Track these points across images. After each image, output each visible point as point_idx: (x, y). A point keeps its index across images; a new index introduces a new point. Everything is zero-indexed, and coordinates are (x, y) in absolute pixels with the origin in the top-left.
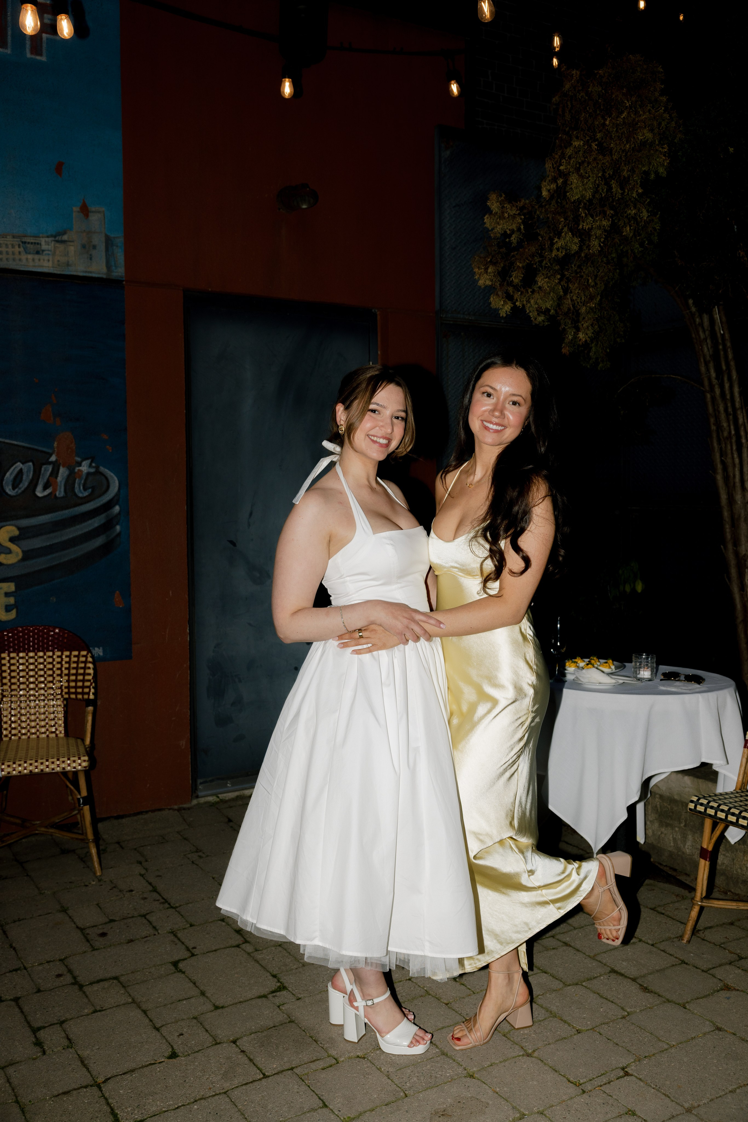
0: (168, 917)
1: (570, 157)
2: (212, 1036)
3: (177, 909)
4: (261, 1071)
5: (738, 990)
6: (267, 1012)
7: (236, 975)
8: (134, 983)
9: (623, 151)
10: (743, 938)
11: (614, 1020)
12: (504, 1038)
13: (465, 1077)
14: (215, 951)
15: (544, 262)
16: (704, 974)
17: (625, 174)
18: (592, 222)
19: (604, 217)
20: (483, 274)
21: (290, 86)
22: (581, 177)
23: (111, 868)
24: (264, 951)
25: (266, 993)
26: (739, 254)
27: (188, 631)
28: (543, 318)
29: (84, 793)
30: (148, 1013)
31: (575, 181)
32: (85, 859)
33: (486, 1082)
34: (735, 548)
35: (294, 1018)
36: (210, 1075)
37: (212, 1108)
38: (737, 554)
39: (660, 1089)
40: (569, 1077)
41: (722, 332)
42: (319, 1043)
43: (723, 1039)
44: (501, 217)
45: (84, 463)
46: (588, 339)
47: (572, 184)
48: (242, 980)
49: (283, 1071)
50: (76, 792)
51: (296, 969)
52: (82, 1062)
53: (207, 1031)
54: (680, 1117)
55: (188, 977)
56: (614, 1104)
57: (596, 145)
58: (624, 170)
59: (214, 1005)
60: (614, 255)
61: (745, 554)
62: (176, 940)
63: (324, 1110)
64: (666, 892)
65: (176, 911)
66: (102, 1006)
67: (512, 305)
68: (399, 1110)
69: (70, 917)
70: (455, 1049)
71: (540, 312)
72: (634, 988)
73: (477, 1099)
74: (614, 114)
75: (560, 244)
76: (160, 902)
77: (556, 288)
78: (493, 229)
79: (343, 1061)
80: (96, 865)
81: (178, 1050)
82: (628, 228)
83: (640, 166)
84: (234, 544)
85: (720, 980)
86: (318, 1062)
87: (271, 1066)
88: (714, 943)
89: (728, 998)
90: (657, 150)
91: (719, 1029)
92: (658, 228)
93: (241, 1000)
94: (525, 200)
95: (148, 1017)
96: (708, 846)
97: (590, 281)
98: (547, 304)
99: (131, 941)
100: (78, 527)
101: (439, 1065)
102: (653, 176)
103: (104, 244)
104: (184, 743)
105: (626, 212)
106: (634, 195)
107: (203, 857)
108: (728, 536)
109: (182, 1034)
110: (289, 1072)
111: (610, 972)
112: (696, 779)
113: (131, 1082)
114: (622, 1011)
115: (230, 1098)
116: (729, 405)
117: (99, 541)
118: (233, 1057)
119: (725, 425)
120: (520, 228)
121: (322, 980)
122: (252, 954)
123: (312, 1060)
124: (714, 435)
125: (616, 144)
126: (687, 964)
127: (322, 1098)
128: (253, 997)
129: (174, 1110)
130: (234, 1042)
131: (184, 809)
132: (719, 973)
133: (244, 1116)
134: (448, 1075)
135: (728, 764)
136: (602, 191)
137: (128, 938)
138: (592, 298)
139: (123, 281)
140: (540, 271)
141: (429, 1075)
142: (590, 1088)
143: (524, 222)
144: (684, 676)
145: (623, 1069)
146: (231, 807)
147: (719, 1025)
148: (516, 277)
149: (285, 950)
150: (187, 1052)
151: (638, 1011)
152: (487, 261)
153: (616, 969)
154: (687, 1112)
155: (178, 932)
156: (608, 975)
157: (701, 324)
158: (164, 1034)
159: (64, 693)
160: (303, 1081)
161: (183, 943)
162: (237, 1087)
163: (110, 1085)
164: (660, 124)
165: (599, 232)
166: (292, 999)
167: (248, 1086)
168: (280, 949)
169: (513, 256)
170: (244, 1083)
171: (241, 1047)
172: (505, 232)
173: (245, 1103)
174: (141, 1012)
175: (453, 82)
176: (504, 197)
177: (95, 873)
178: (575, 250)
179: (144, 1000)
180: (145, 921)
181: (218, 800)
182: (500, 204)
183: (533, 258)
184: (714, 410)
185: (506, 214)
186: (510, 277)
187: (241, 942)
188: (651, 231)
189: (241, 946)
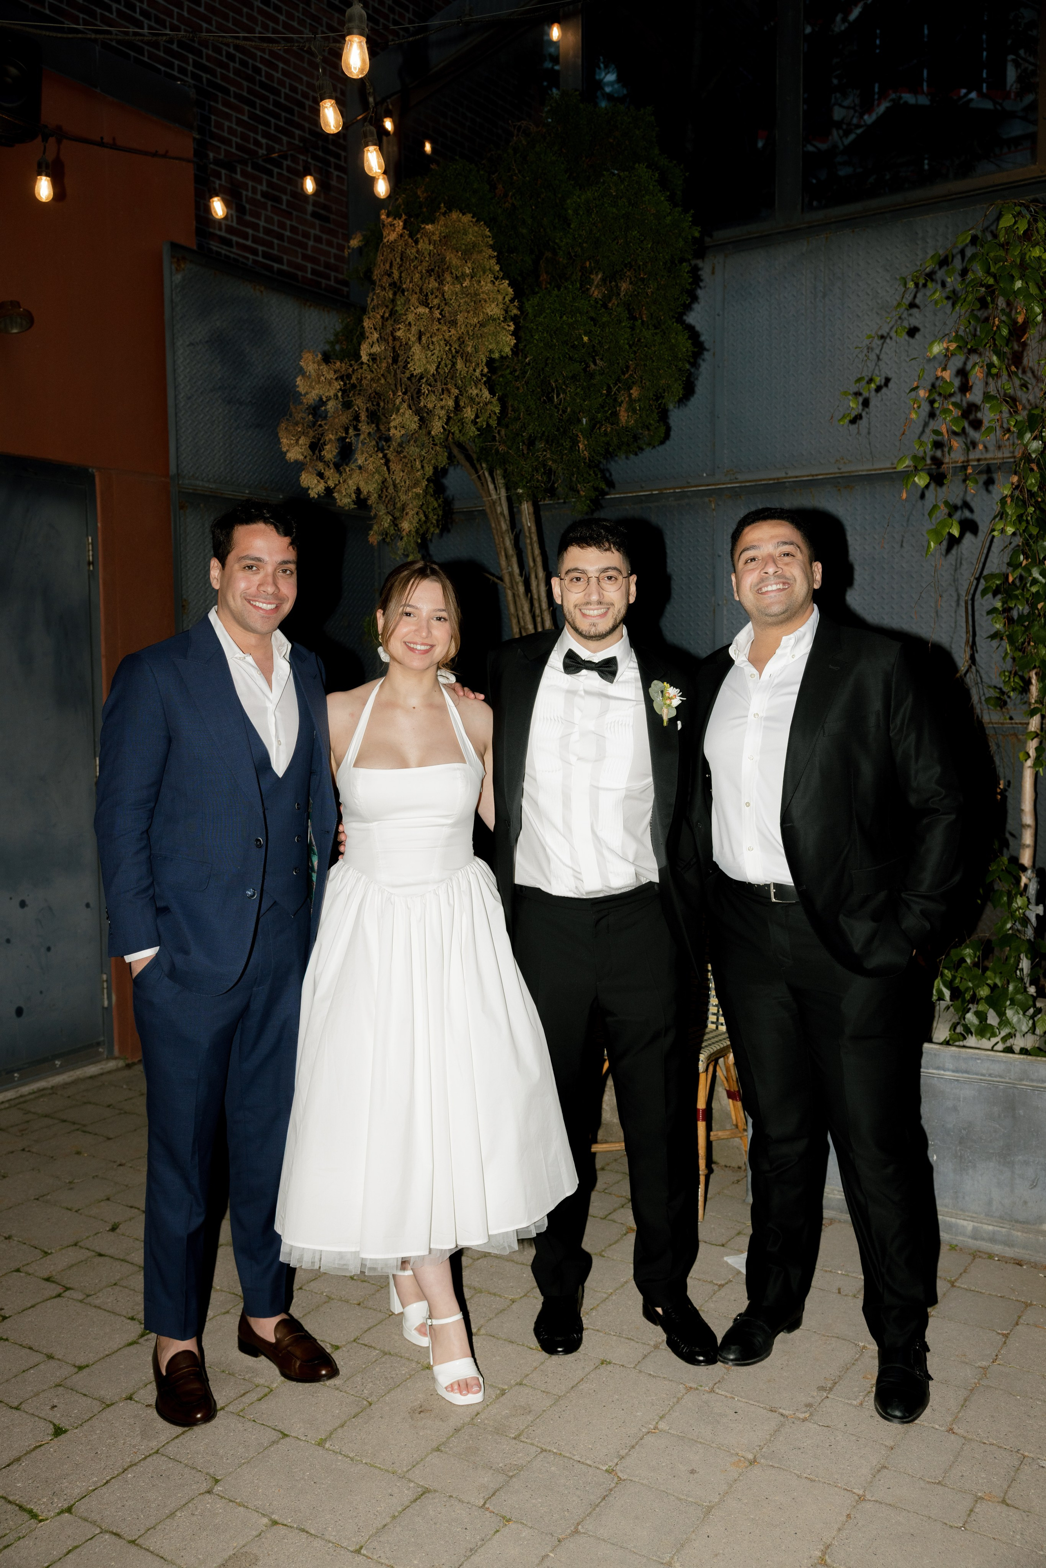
1: (410, 325)
2: (96, 1399)
7: (81, 1328)
14: (32, 1306)
15: (362, 437)
17: (469, 349)
18: (434, 400)
20: (293, 446)
21: (47, 187)
22: (423, 347)
25: (135, 1339)
28: (350, 500)
31: (418, 352)
36: (125, 1439)
39: (621, 1335)
40: (529, 1345)
41: (529, 525)
42: (237, 1375)
44: (318, 381)
48: (92, 1331)
53: (85, 1395)
54: (652, 1354)
55: (16, 1344)
56: (586, 1359)
59: (75, 1366)
63: (288, 1439)
67: (323, 485)
68: (372, 1417)
78: (307, 393)
79: (277, 1387)
81: (64, 1423)
83: (486, 343)
86: (249, 1394)
90: (503, 328)
92: (497, 409)
93: (107, 1352)
94: (342, 363)
98: (370, 487)
105: (468, 392)
106: (478, 373)
109: (56, 1406)
120: (337, 396)
122: (85, 1301)
123: (241, 1394)
127: (277, 1428)
128: (120, 1346)
130: (130, 1399)
134: (404, 1372)
136: (446, 366)
138: (416, 484)
140: (359, 447)
141: (383, 1377)
143: (342, 389)
148: (330, 452)
150: (75, 1423)
152: (296, 430)
158: (31, 1412)
164: (504, 298)
165: (442, 412)
169: (321, 426)
172: (321, 399)
176: (321, 358)
182: (316, 365)
183: (347, 430)
184: (516, 610)
185: (323, 378)
186: (320, 451)
187: (62, 1291)
188: (490, 414)
189: (63, 1295)
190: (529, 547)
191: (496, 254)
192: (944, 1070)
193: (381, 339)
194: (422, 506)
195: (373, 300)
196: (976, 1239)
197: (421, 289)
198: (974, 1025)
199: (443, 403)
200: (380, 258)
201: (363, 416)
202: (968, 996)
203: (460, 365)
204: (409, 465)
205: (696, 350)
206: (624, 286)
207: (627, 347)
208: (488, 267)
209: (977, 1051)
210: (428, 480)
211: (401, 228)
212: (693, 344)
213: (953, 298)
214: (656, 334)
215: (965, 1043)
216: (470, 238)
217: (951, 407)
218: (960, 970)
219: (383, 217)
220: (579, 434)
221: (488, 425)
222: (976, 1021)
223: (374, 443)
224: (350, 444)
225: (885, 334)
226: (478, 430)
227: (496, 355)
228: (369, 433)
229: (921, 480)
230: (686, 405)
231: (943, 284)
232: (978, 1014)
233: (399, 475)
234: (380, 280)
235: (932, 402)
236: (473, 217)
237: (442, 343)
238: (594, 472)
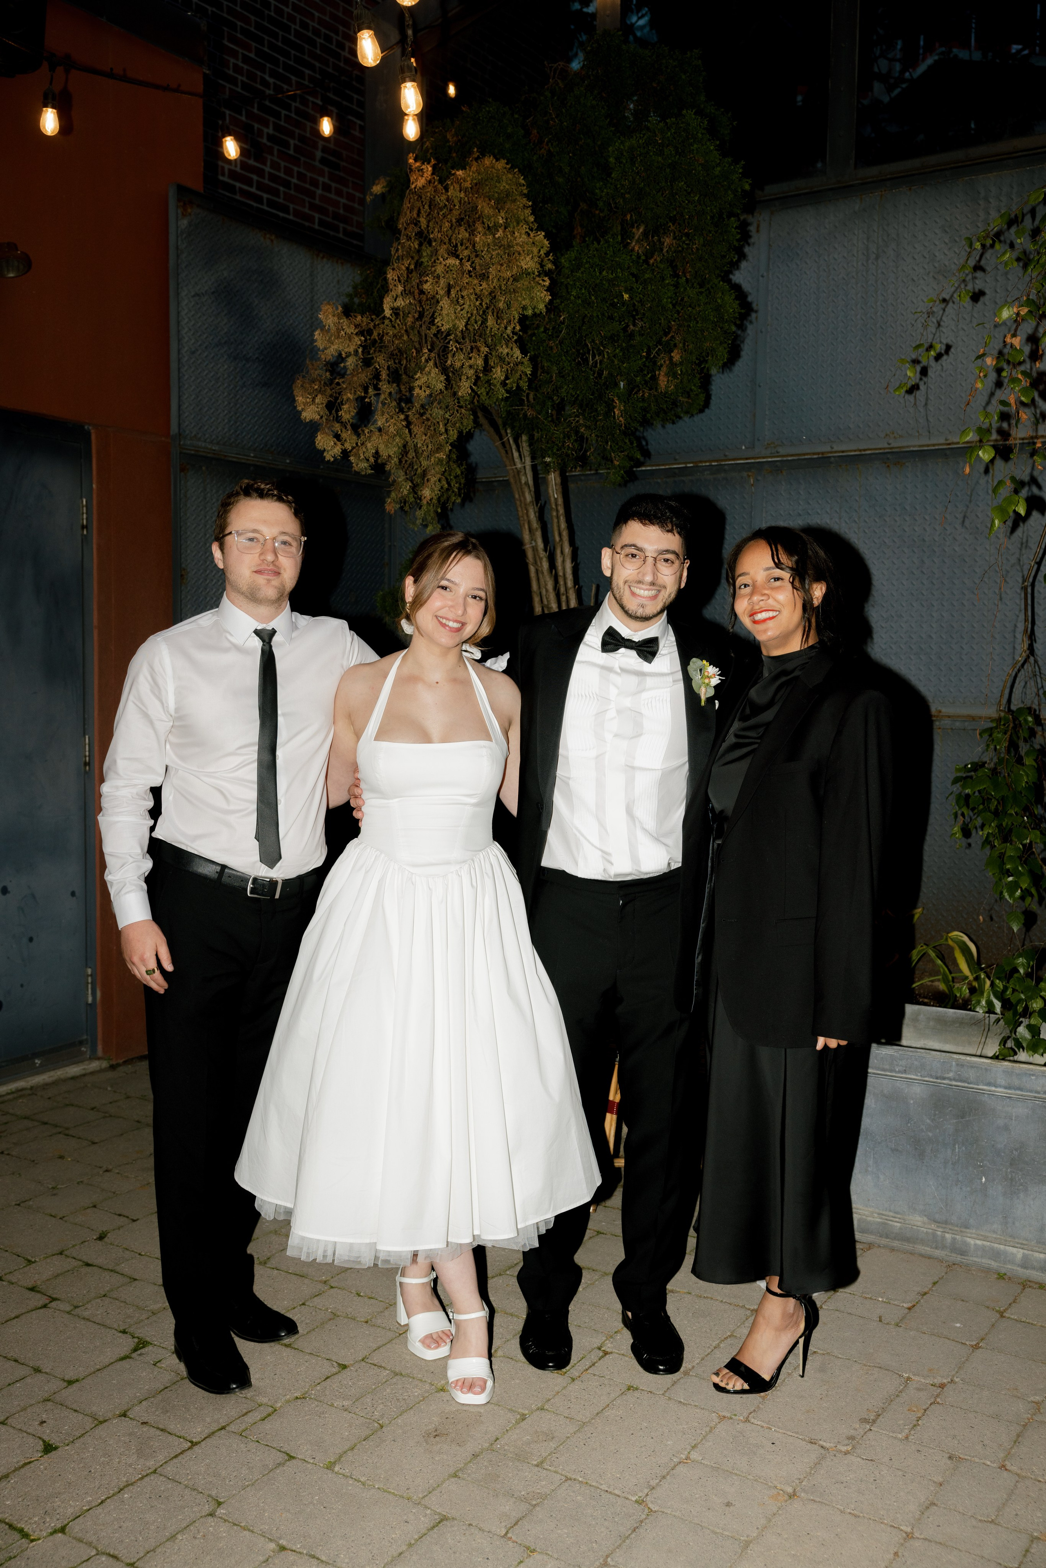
2: (87, 1415)
4: (184, 1439)
6: (144, 1374)
7: (69, 1341)
13: (436, 1392)
14: (17, 1317)
15: (382, 397)
17: (501, 305)
20: (309, 405)
21: (53, 119)
22: (452, 302)
24: (89, 1307)
25: (127, 1354)
26: (614, 413)
28: (367, 465)
31: (446, 306)
36: (119, 1458)
37: (148, 1492)
41: (556, 496)
44: (336, 335)
48: (81, 1344)
49: (213, 1433)
53: (76, 1411)
59: (64, 1380)
63: (294, 1461)
67: (343, 448)
68: (385, 1441)
77: (403, 431)
78: (325, 349)
79: (281, 1407)
81: (54, 1440)
82: (499, 370)
83: (520, 299)
87: (195, 1431)
90: (537, 282)
92: (528, 371)
93: (98, 1367)
94: (363, 316)
98: (390, 450)
101: (400, 1386)
105: (498, 351)
106: (509, 330)
109: (45, 1422)
110: (223, 1432)
115: (165, 1477)
116: (562, 583)
118: (137, 1432)
120: (357, 351)
122: (73, 1313)
123: (243, 1413)
127: (282, 1450)
128: (112, 1361)
129: (98, 1506)
130: (124, 1415)
133: (198, 1490)
134: (416, 1394)
136: (476, 323)
138: (439, 449)
142: (577, 1374)
143: (362, 344)
148: (348, 412)
150: (66, 1440)
152: (313, 388)
157: (527, 483)
158: (18, 1427)
160: (246, 1437)
162: (166, 1462)
165: (471, 372)
167: (180, 1458)
168: (107, 1300)
170: (172, 1456)
171: (137, 1418)
172: (340, 354)
173: (190, 1477)
176: (341, 311)
178: (441, 389)
182: (336, 318)
183: (366, 390)
184: (539, 588)
185: (342, 333)
186: (337, 411)
187: (47, 1301)
188: (521, 375)
189: (49, 1306)
190: (555, 520)
191: (530, 203)
192: (996, 1087)
193: (405, 293)
194: (444, 472)
195: (397, 250)
196: (1026, 1268)
197: (450, 240)
198: (1025, 1039)
199: (472, 362)
200: (406, 205)
201: (384, 375)
202: (1020, 1009)
203: (491, 321)
204: (432, 428)
205: (743, 311)
206: (667, 241)
207: (670, 306)
208: (522, 218)
209: (1031, 1067)
210: (451, 445)
211: (430, 173)
212: (739, 304)
213: (1025, 260)
214: (701, 293)
215: (1016, 1058)
216: (504, 185)
217: (1020, 376)
218: (1012, 981)
219: (411, 161)
220: (616, 399)
221: (518, 387)
222: (1028, 1035)
223: (394, 404)
224: (370, 404)
225: (947, 297)
226: (507, 391)
227: (530, 312)
228: (390, 393)
229: (985, 455)
230: (731, 370)
231: (1012, 246)
232: (1030, 1027)
233: (421, 439)
234: (406, 229)
235: (999, 371)
236: (507, 164)
237: (473, 297)
238: (630, 440)
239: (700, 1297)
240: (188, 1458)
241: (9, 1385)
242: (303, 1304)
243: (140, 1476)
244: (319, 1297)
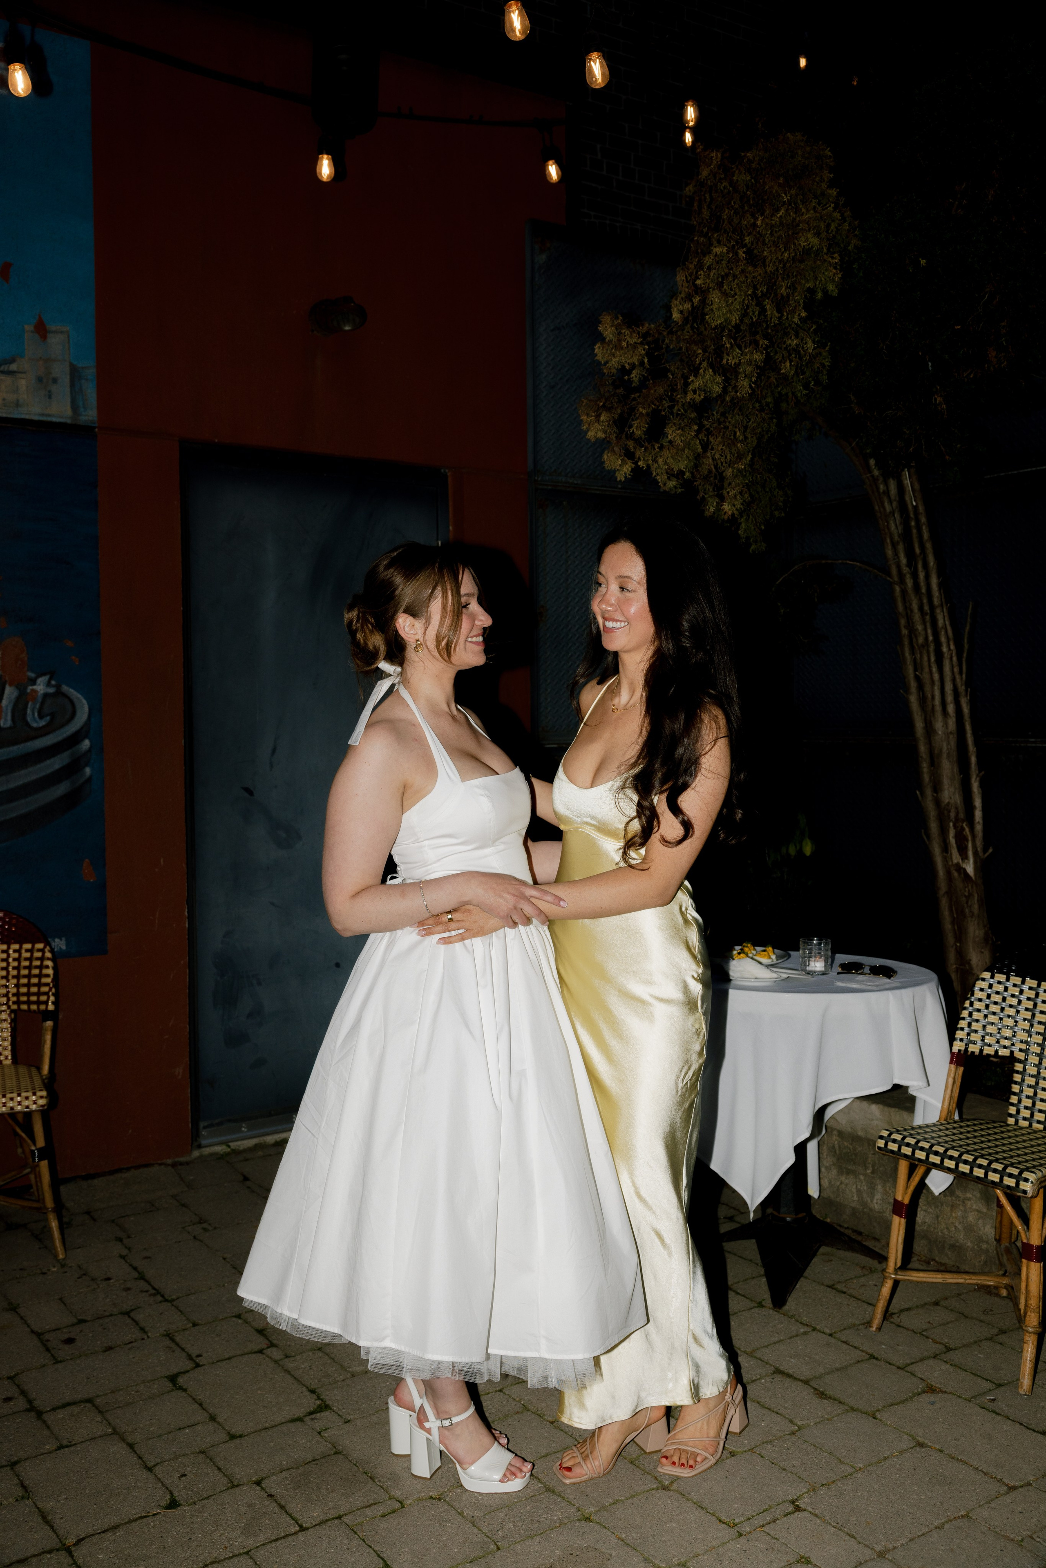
0: (161, 1314)
1: (709, 268)
2: (226, 1476)
3: (174, 1303)
4: (296, 1521)
5: (945, 1392)
6: (304, 1441)
7: (259, 1392)
8: (115, 1406)
9: (780, 261)
10: (952, 1322)
11: (780, 1437)
12: (631, 1466)
13: (579, 1520)
14: (229, 1359)
15: (676, 408)
16: (900, 1371)
17: (783, 291)
18: (739, 355)
19: (756, 349)
20: (594, 424)
21: (329, 165)
22: (725, 294)
23: (79, 1248)
24: (298, 1358)
25: (302, 1415)
26: (936, 400)
27: (186, 914)
28: (674, 483)
29: (41, 1142)
30: (136, 1447)
31: (716, 300)
32: (42, 1236)
33: (607, 1526)
34: (935, 795)
35: (341, 1447)
36: (225, 1530)
38: (937, 802)
39: (842, 1528)
40: (720, 1515)
41: (914, 503)
42: (376, 1480)
43: (927, 1458)
44: (618, 347)
45: (39, 680)
46: (736, 512)
47: (712, 304)
48: (267, 1397)
49: (327, 1521)
50: (29, 1141)
51: (343, 1380)
52: (44, 1518)
53: (219, 1469)
54: (870, 1564)
55: (191, 1396)
56: (781, 1550)
57: (744, 253)
58: (782, 286)
59: (229, 1433)
60: (769, 400)
61: (949, 803)
62: (173, 1345)
64: (848, 1263)
65: (173, 1305)
66: (70, 1440)
67: (633, 466)
69: (22, 1318)
70: (564, 1483)
71: (671, 474)
72: (806, 1393)
73: (596, 1549)
74: (768, 212)
75: (698, 384)
76: (149, 1293)
77: (692, 442)
78: (606, 363)
79: (410, 1504)
80: (58, 1243)
81: (179, 1496)
82: (788, 364)
83: (803, 282)
84: (250, 792)
85: (921, 1379)
86: (375, 1507)
87: (311, 1514)
88: (913, 1331)
89: (933, 1404)
90: (825, 261)
91: (921, 1445)
92: (828, 363)
93: (267, 1425)
94: (649, 324)
95: (136, 1453)
96: (903, 1198)
97: (738, 434)
98: (680, 464)
99: (110, 1348)
100: (31, 769)
101: (543, 1505)
102: (820, 295)
103: (68, 377)
104: (180, 1071)
105: (785, 343)
106: (796, 320)
107: (209, 1230)
108: (926, 778)
109: (184, 1475)
110: (336, 1521)
111: (774, 1373)
112: (886, 1109)
113: (115, 1543)
114: (790, 1425)
115: (254, 1560)
116: (925, 601)
117: (61, 789)
118: (257, 1504)
119: (920, 628)
120: (644, 362)
121: (379, 1395)
122: (280, 1363)
123: (368, 1504)
124: (906, 642)
125: (771, 251)
126: (877, 1359)
127: (382, 1555)
128: (283, 1421)
130: (258, 1483)
131: (181, 1164)
132: (919, 1369)
134: (555, 1518)
135: (929, 1085)
136: (753, 314)
137: (105, 1345)
138: (740, 457)
139: (95, 428)
140: (670, 419)
141: (530, 1519)
142: (748, 1529)
143: (648, 354)
144: (869, 968)
145: (793, 1502)
146: (247, 1160)
147: (921, 1440)
148: (638, 428)
149: (327, 1355)
150: (192, 1499)
151: (812, 1424)
152: (598, 405)
153: (782, 1368)
154: (879, 1556)
155: (176, 1334)
156: (772, 1377)
157: (887, 492)
158: (159, 1476)
159: (11, 1003)
160: (355, 1533)
161: (183, 1349)
162: (263, 1544)
163: (84, 1548)
164: (828, 226)
165: (749, 369)
166: (338, 1422)
167: (279, 1542)
168: (320, 1354)
169: (634, 399)
170: (274, 1538)
171: (267, 1489)
172: (623, 367)
174: (125, 1446)
175: (551, 162)
176: (621, 320)
177: (56, 1256)
178: (718, 392)
179: (130, 1430)
180: (129, 1321)
181: (229, 1150)
182: (616, 329)
183: (662, 402)
184: (906, 608)
185: (625, 343)
186: (631, 426)
188: (818, 368)
189: (265, 1351)
190: (915, 531)
191: (832, 176)
195: (688, 249)
199: (749, 357)
203: (771, 311)
206: (991, 193)
210: (751, 453)
211: (718, 160)
216: (800, 160)
221: (818, 381)
224: (664, 417)
228: (686, 404)
236: (805, 135)
239: (953, 1458)
240: (288, 1543)
241: (180, 1429)
242: (501, 1391)
243: (231, 1555)
244: (520, 1385)
